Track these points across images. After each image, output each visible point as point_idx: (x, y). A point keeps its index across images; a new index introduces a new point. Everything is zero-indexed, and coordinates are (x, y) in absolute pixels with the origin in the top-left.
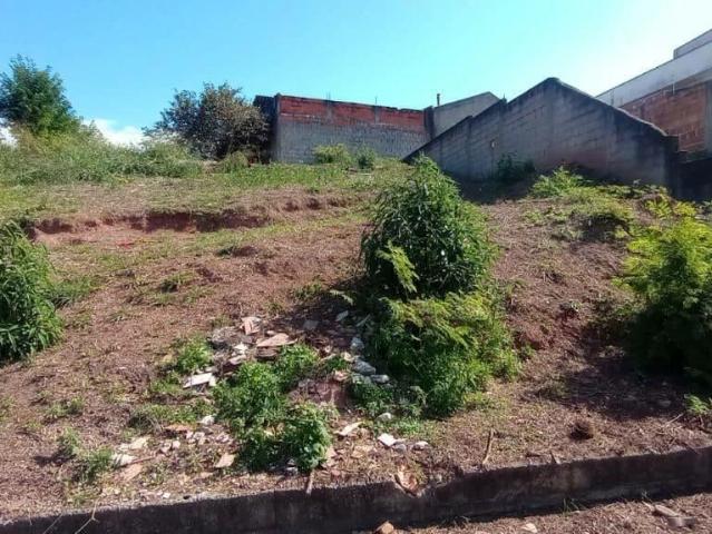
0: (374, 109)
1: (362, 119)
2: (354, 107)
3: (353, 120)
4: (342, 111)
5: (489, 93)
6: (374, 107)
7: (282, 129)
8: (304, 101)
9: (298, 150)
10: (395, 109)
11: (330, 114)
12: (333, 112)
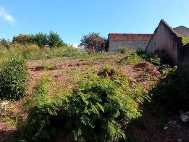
0: (139, 35)
1: (135, 38)
2: (132, 35)
3: (132, 39)
4: (128, 36)
5: (182, 26)
6: (139, 34)
7: (110, 43)
8: (117, 34)
9: (115, 48)
10: (146, 34)
11: (125, 38)
12: (126, 37)
